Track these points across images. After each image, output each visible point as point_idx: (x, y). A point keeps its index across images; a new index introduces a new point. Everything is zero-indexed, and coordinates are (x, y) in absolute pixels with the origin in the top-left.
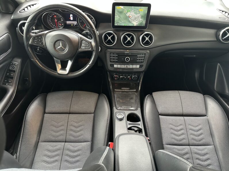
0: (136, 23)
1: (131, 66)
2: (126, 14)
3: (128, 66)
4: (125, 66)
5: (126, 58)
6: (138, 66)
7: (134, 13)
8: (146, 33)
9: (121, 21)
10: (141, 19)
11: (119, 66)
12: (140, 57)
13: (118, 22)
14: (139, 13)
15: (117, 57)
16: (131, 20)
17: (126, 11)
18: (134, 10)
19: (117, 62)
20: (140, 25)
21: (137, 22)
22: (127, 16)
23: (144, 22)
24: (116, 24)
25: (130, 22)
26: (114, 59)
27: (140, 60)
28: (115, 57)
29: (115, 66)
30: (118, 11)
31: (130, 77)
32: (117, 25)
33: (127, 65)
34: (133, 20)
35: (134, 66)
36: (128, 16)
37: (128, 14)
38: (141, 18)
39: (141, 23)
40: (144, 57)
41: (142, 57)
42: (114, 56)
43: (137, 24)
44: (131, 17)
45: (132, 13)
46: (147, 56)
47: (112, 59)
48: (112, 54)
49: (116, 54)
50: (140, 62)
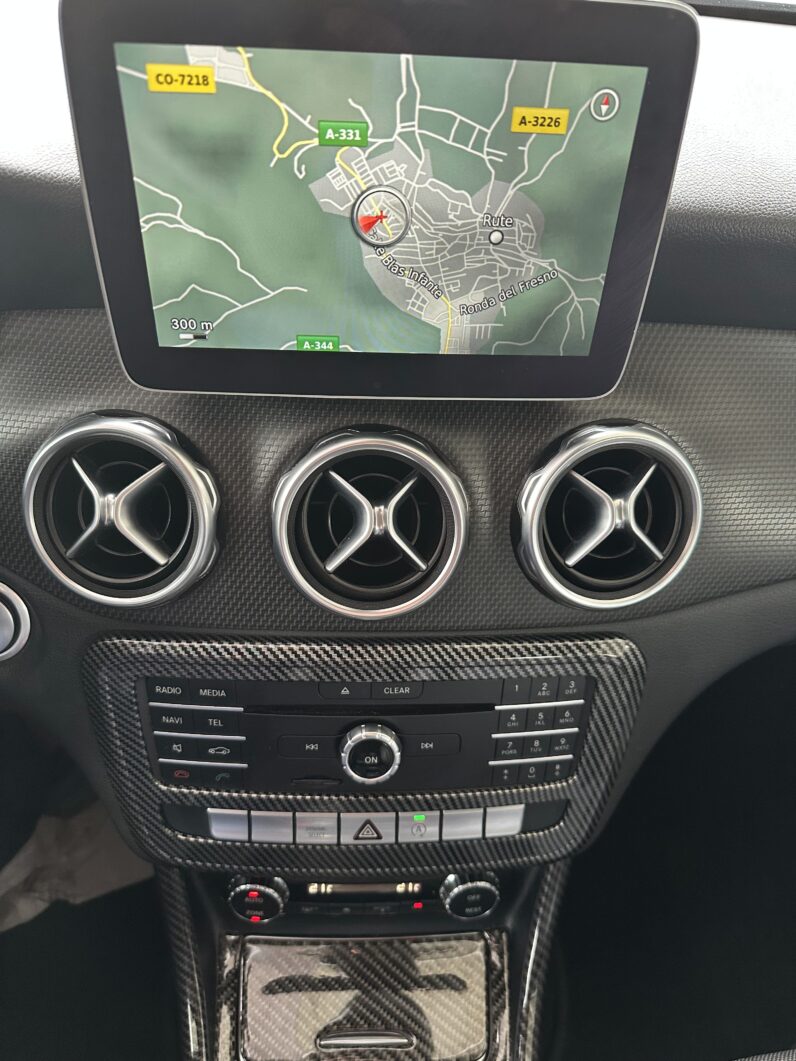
0: (466, 310)
2: (309, 178)
5: (354, 740)
7: (423, 161)
8: (602, 437)
9: (248, 291)
10: (534, 263)
12: (527, 720)
13: (203, 306)
14: (508, 171)
15: (230, 723)
16: (391, 265)
17: (297, 132)
18: (426, 120)
19: (236, 780)
20: (526, 347)
21: (475, 297)
22: (329, 218)
23: (583, 306)
24: (175, 335)
25: (369, 295)
27: (523, 747)
28: (214, 722)
29: (226, 827)
30: (180, 140)
31: (414, 887)
32: (186, 340)
33: (375, 817)
34: (419, 277)
36: (343, 209)
37: (336, 179)
38: (542, 245)
39: (542, 319)
40: (581, 716)
41: (553, 718)
42: (194, 721)
43: (485, 325)
44: (385, 231)
45: (394, 168)
46: (614, 700)
47: (175, 746)
48: (174, 691)
49: (218, 693)
50: (532, 770)
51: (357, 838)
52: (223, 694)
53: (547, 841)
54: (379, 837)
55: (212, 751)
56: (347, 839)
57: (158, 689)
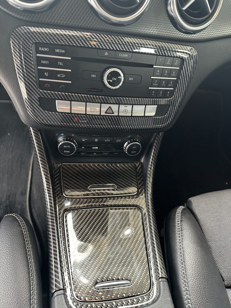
1: (125, 110)
3: (115, 107)
4: (105, 107)
5: (108, 71)
6: (151, 111)
11: (78, 108)
12: (162, 73)
15: (66, 64)
19: (66, 88)
26: (53, 75)
27: (160, 83)
28: (60, 63)
29: (62, 106)
33: (112, 106)
35: (139, 110)
40: (178, 74)
41: (170, 73)
42: (53, 63)
47: (45, 73)
48: (46, 49)
49: (62, 51)
50: (161, 92)
51: (106, 113)
52: (64, 51)
53: (162, 120)
54: (113, 113)
55: (59, 76)
56: (103, 113)
57: (40, 49)
